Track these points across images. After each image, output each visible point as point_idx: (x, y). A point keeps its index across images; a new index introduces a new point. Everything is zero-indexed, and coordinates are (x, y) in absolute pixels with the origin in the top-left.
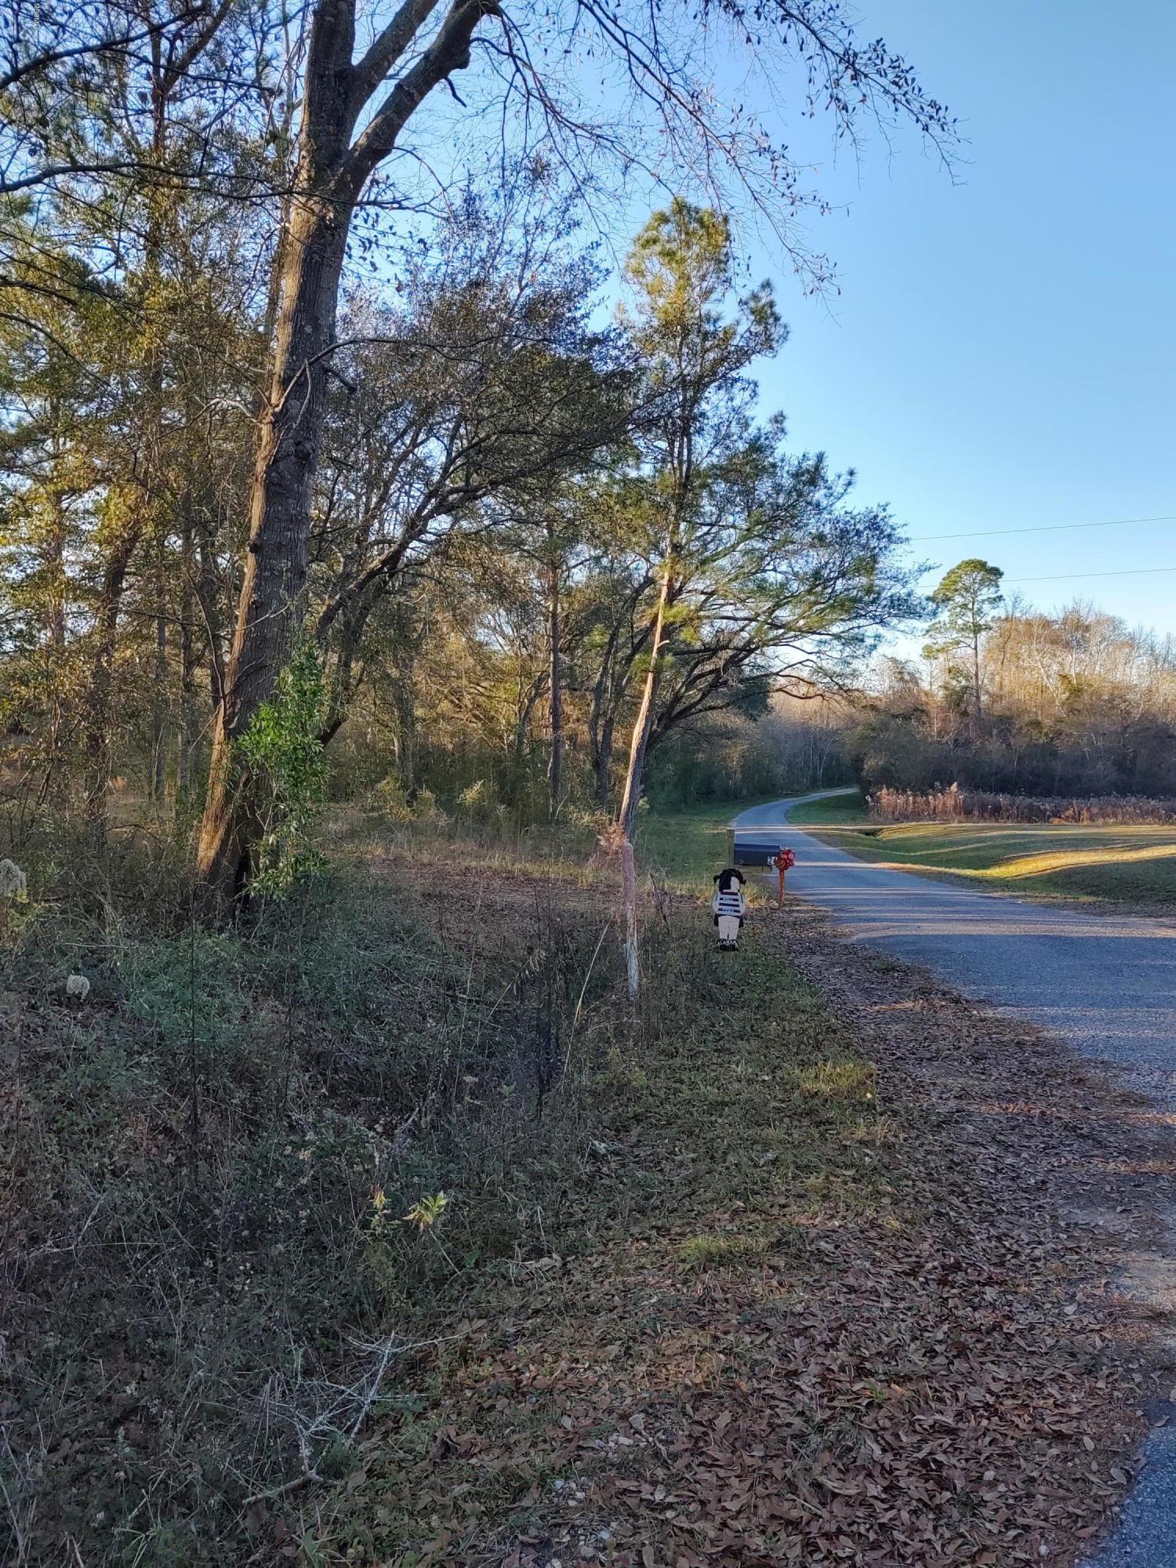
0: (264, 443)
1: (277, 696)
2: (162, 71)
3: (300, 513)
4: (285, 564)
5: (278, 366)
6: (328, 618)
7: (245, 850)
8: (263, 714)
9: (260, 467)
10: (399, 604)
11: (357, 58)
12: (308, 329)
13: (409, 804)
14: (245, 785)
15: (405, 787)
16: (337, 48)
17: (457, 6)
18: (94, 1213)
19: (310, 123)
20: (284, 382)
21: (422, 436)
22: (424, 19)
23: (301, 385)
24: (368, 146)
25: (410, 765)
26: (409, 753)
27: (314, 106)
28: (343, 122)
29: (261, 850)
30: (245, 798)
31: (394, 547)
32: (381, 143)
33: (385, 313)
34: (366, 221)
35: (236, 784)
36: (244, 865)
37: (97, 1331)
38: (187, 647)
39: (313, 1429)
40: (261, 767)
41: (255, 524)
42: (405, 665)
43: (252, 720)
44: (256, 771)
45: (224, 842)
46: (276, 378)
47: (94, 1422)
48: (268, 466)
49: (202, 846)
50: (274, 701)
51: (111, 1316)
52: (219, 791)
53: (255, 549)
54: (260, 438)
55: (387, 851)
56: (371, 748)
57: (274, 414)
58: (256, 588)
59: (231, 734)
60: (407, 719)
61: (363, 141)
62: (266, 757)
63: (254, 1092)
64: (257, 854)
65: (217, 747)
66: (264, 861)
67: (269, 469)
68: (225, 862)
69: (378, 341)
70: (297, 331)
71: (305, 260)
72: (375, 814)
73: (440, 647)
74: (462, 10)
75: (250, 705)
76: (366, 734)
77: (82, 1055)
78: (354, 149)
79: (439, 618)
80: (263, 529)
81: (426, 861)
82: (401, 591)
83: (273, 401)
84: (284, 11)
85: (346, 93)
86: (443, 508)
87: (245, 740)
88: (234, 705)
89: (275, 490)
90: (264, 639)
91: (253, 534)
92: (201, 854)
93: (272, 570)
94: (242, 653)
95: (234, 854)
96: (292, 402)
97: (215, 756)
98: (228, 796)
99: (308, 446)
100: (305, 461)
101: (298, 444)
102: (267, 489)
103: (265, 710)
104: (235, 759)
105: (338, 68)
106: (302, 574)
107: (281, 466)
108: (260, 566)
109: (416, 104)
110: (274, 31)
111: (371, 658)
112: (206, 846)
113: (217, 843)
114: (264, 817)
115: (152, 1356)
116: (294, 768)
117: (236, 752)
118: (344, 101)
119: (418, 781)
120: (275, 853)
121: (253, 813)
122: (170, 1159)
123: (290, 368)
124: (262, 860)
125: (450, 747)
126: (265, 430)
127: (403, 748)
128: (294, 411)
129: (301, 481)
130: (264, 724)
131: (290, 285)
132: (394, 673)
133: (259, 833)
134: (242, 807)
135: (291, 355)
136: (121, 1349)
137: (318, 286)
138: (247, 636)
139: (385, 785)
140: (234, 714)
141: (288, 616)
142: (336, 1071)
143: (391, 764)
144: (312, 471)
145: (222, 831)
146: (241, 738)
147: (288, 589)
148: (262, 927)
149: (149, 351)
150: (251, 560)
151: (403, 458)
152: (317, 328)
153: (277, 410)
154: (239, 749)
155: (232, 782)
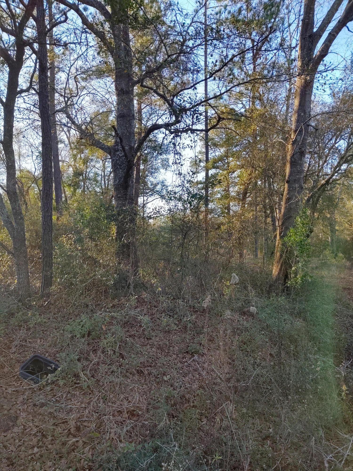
0: (289, 150)
1: (295, 225)
2: (255, 51)
3: (301, 170)
4: (297, 185)
5: (293, 127)
6: (308, 200)
7: (287, 272)
8: (291, 231)
9: (289, 158)
10: (329, 194)
11: (315, 30)
12: (302, 114)
13: (335, 258)
14: (286, 252)
15: (333, 252)
16: (309, 28)
17: (349, 2)
18: (253, 376)
19: (301, 53)
20: (295, 131)
21: (338, 140)
22: (337, 10)
23: (301, 131)
24: (320, 55)
25: (335, 245)
26: (334, 241)
27: (302, 48)
28: (311, 49)
29: (292, 272)
30: (286, 256)
31: (329, 176)
32: (325, 52)
33: (324, 104)
34: (322, 78)
35: (283, 252)
36: (286, 277)
37: (256, 410)
38: (265, 212)
39: (328, 458)
40: (291, 247)
41: (287, 174)
42: (332, 213)
43: (288, 233)
44: (289, 248)
45: (280, 270)
46: (293, 130)
47: (258, 437)
48: (291, 157)
49: (274, 271)
50: (294, 227)
51: (260, 407)
52: (278, 254)
53: (288, 182)
54: (288, 149)
55: (329, 273)
56: (321, 240)
57: (292, 141)
58: (288, 194)
59: (281, 237)
60: (333, 231)
61: (318, 53)
62: (292, 244)
63: (296, 346)
64: (291, 273)
65: (277, 241)
66: (293, 275)
67: (291, 158)
68: (281, 276)
69: (323, 113)
70: (299, 116)
71: (301, 94)
72: (323, 261)
73: (344, 206)
74: (351, 3)
75: (287, 228)
76: (319, 236)
77: (246, 330)
78: (315, 57)
79: (343, 197)
80: (290, 176)
81: (342, 277)
82: (331, 189)
83: (292, 137)
84: (289, 23)
85: (312, 41)
86: (346, 161)
87: (286, 239)
88: (282, 228)
89: (293, 163)
90: (291, 208)
91: (287, 178)
92: (273, 272)
93: (293, 187)
94: (284, 213)
95: (283, 273)
96: (298, 137)
97: (277, 244)
98: (281, 256)
99: (303, 149)
100: (302, 154)
101: (300, 149)
102: (291, 164)
103: (292, 230)
104: (283, 245)
105: (309, 34)
106: (302, 188)
107: (295, 156)
108: (289, 187)
109: (336, 37)
110: (286, 30)
111: (321, 212)
112: (275, 271)
113: (278, 270)
114: (292, 262)
115: (272, 422)
116: (301, 247)
117: (283, 243)
118: (312, 44)
119: (337, 250)
120: (296, 274)
121: (289, 261)
122: (272, 363)
123: (297, 127)
124: (292, 275)
125: (349, 239)
126: (290, 146)
127: (332, 240)
128: (298, 140)
129: (301, 160)
130: (291, 234)
131: (296, 102)
132: (328, 216)
133: (291, 267)
134: (285, 259)
135: (297, 123)
136: (263, 417)
137: (305, 100)
138: (285, 208)
139: (327, 252)
140: (282, 231)
141: (298, 201)
142: (319, 343)
143: (328, 245)
144: (304, 157)
145: (279, 266)
146: (284, 238)
147: (298, 193)
148: (293, 296)
149: (254, 130)
150: (286, 185)
151: (332, 148)
152: (305, 113)
153: (293, 140)
154: (284, 242)
155: (282, 251)
